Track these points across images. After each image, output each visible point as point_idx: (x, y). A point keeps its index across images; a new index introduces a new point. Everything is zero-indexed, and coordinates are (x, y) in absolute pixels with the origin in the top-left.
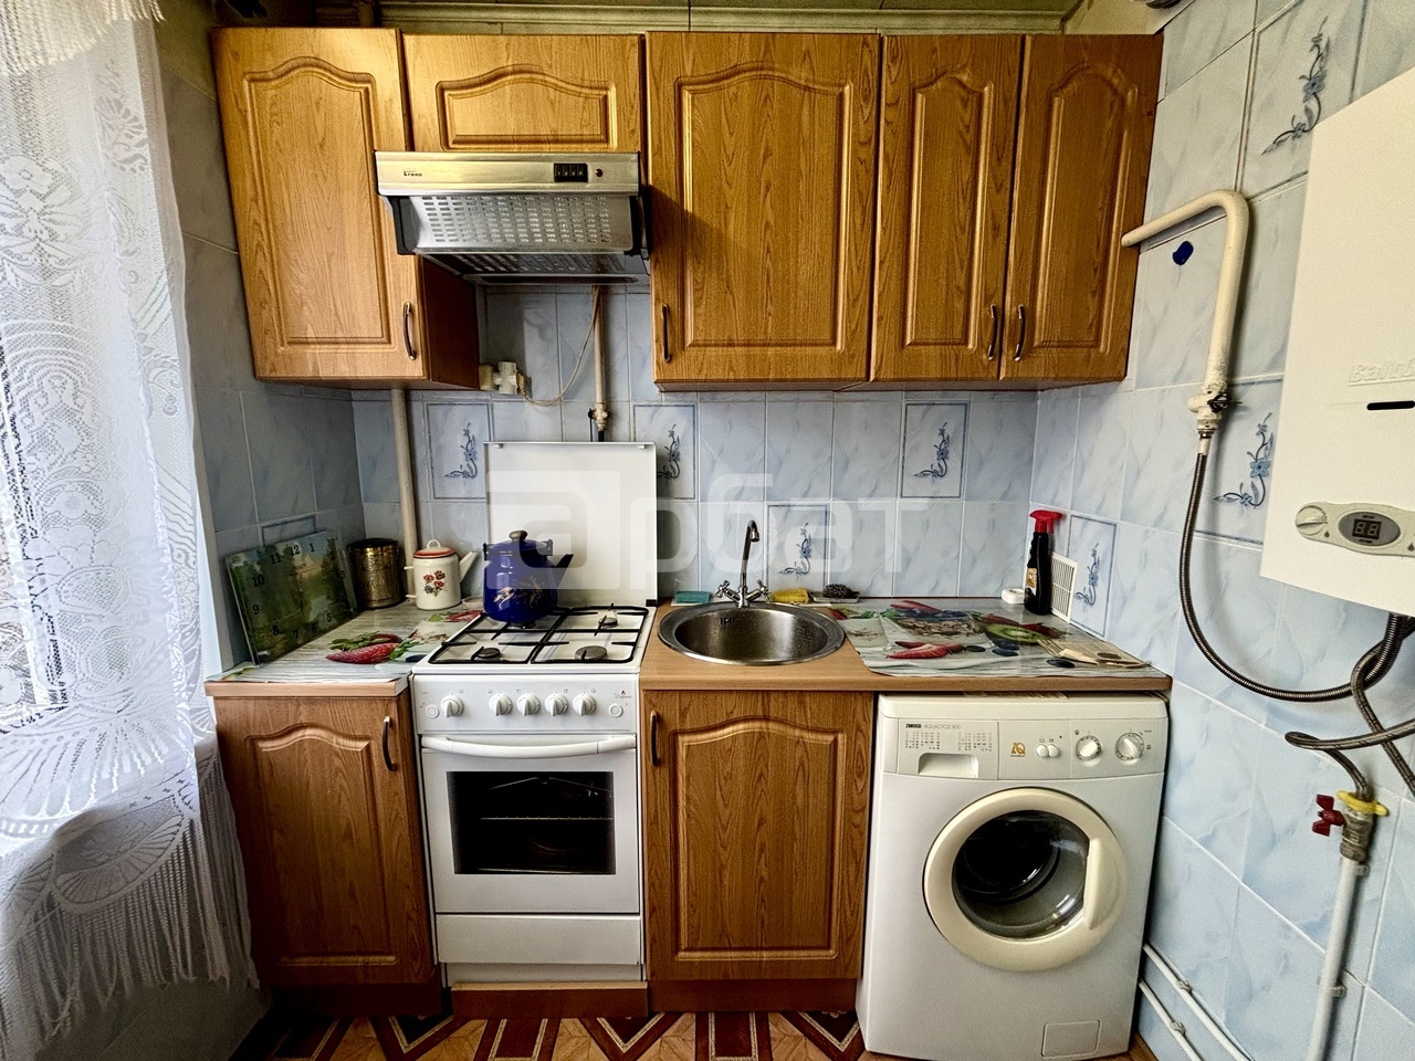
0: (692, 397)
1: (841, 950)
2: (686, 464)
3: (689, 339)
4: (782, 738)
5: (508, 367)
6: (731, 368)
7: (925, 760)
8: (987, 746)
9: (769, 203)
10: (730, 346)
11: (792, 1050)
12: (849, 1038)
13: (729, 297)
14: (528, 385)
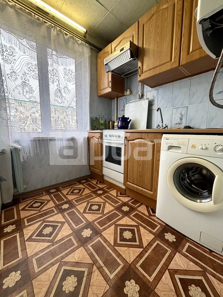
0: (158, 87)
1: (154, 193)
2: (156, 102)
3: (144, 72)
4: (144, 143)
5: (128, 90)
8: (185, 145)
9: (158, 37)
10: (150, 70)
11: (143, 209)
12: (154, 214)
13: (150, 60)
14: (131, 93)
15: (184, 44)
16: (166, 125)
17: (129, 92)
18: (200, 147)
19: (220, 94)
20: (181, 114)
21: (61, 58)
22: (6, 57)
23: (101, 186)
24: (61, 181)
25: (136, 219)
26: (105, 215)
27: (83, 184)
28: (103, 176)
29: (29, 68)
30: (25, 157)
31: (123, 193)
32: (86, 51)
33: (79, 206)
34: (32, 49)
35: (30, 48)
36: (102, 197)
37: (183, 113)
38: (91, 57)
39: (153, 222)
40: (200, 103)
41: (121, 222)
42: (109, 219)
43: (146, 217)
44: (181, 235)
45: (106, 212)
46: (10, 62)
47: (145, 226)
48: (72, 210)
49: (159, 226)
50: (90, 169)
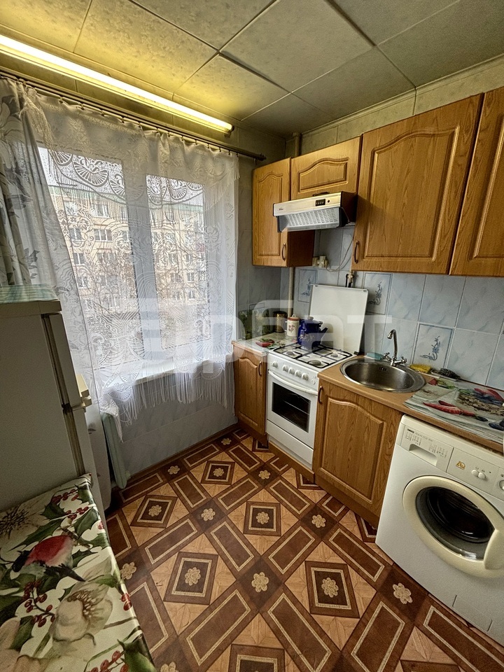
1: (373, 502)
2: (383, 299)
3: (366, 255)
4: (361, 414)
5: (322, 258)
6: (381, 266)
7: (413, 447)
8: (444, 455)
10: (382, 257)
11: (349, 522)
12: (373, 536)
13: (384, 237)
14: (328, 263)
16: (402, 358)
17: (323, 262)
18: (473, 472)
20: (437, 340)
23: (264, 457)
25: (340, 549)
26: (284, 538)
27: (225, 449)
28: (266, 435)
31: (309, 479)
33: (233, 513)
36: (271, 488)
38: (240, 182)
39: (371, 556)
40: (480, 330)
41: (314, 557)
42: (294, 547)
43: (357, 545)
44: (421, 590)
45: (284, 529)
47: (358, 565)
48: (222, 525)
49: (382, 567)
50: (237, 415)
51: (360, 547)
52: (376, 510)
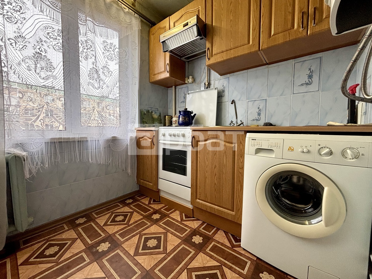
0: (228, 75)
1: (236, 213)
2: (226, 93)
3: (214, 54)
5: (190, 77)
6: (222, 57)
7: (259, 151)
8: (279, 147)
9: (231, 15)
10: (222, 52)
11: (220, 237)
12: (238, 243)
13: (222, 41)
14: (194, 80)
15: (263, 26)
16: (241, 121)
17: (191, 80)
18: (300, 150)
19: (303, 86)
20: (259, 108)
21: (99, 26)
22: (8, 12)
23: (156, 207)
24: (95, 204)
25: (215, 255)
26: (169, 255)
27: (128, 205)
28: (158, 191)
29: (48, 33)
30: (34, 171)
31: (189, 215)
32: (135, 23)
33: (127, 243)
34: (54, 8)
35: (51, 6)
36: (161, 224)
37: (261, 107)
38: (141, 31)
39: (240, 256)
40: (281, 95)
41: (195, 264)
42: (177, 260)
43: (228, 250)
44: (281, 273)
45: (170, 248)
46: (16, 21)
47: (231, 265)
48: (115, 252)
49: (249, 263)
50: (138, 182)
51: (230, 251)
52: (238, 219)
